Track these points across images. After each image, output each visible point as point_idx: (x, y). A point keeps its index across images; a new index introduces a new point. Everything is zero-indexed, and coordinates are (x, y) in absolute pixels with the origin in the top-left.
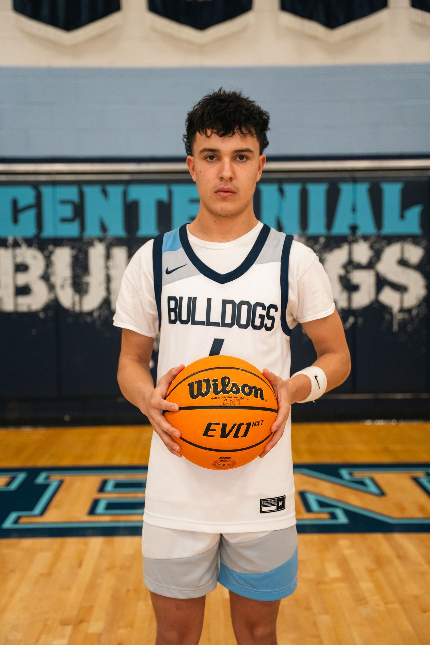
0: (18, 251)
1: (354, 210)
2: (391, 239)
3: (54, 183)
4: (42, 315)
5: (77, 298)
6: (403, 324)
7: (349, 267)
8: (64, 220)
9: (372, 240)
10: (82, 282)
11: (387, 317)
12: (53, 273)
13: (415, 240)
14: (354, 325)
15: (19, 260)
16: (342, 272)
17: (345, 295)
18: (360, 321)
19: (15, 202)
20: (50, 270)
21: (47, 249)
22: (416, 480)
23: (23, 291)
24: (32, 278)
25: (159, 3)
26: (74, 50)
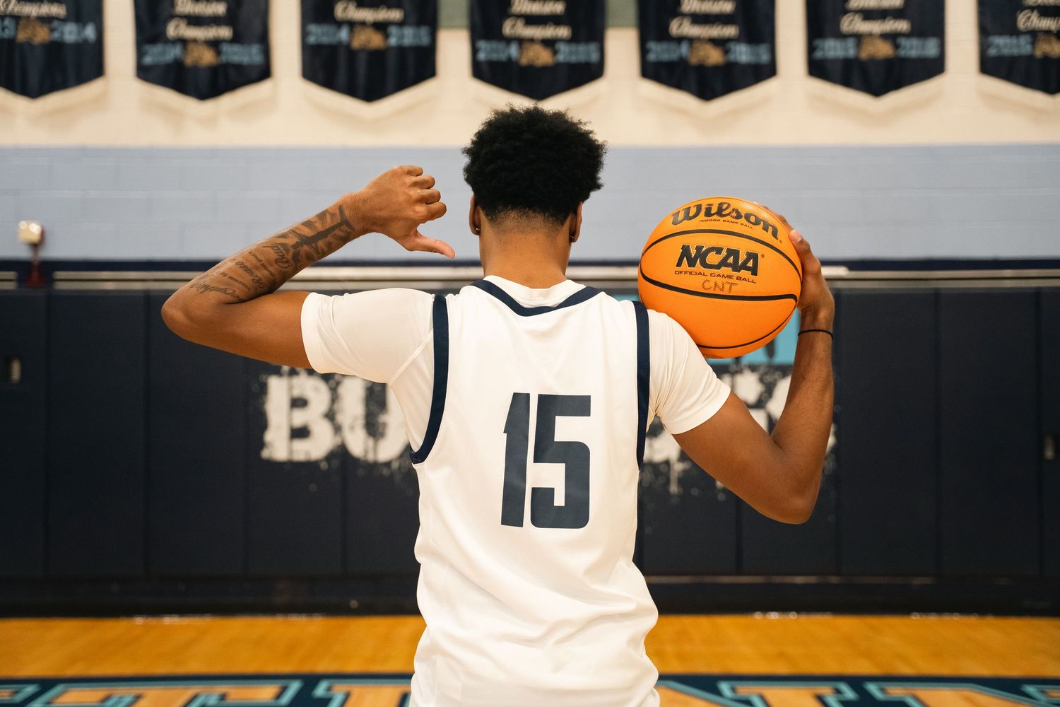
0: (296, 381)
2: (786, 371)
4: (324, 466)
5: (371, 442)
9: (762, 371)
10: (379, 423)
12: (341, 411)
15: (296, 393)
20: (336, 406)
21: (333, 378)
22: (820, 699)
23: (300, 433)
24: (312, 416)
25: (486, 67)
26: (376, 125)
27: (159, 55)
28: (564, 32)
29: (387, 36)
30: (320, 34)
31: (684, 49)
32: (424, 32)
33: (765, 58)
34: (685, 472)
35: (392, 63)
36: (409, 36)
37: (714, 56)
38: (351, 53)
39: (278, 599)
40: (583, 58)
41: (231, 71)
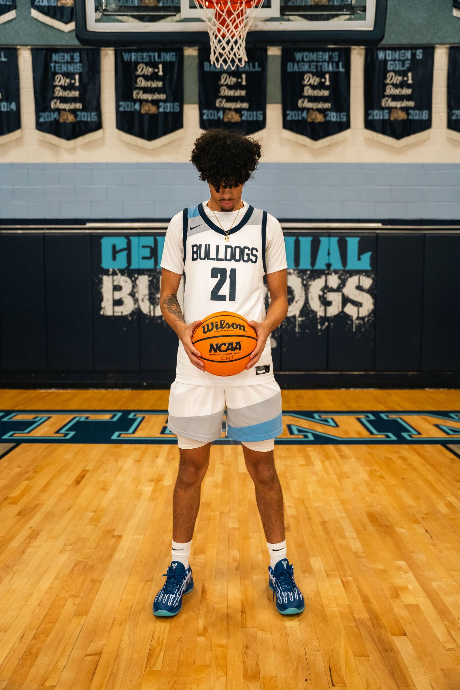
0: (115, 277)
1: (329, 254)
2: (352, 273)
3: (139, 235)
4: (130, 318)
5: (152, 307)
6: (359, 327)
7: (326, 291)
8: (144, 258)
9: (340, 273)
10: (156, 297)
11: (349, 322)
12: (137, 292)
13: (367, 273)
14: (328, 326)
15: (116, 283)
16: (321, 293)
17: (323, 308)
18: (332, 324)
19: (114, 247)
20: (135, 290)
21: (134, 277)
23: (118, 303)
24: (124, 294)
25: (207, 123)
26: (153, 152)
27: (46, 117)
28: (245, 105)
29: (158, 107)
30: (125, 106)
31: (305, 114)
32: (176, 104)
33: (344, 119)
34: (302, 321)
35: (161, 120)
36: (169, 107)
37: (319, 118)
38: (141, 116)
39: (109, 382)
40: (255, 119)
41: (82, 125)
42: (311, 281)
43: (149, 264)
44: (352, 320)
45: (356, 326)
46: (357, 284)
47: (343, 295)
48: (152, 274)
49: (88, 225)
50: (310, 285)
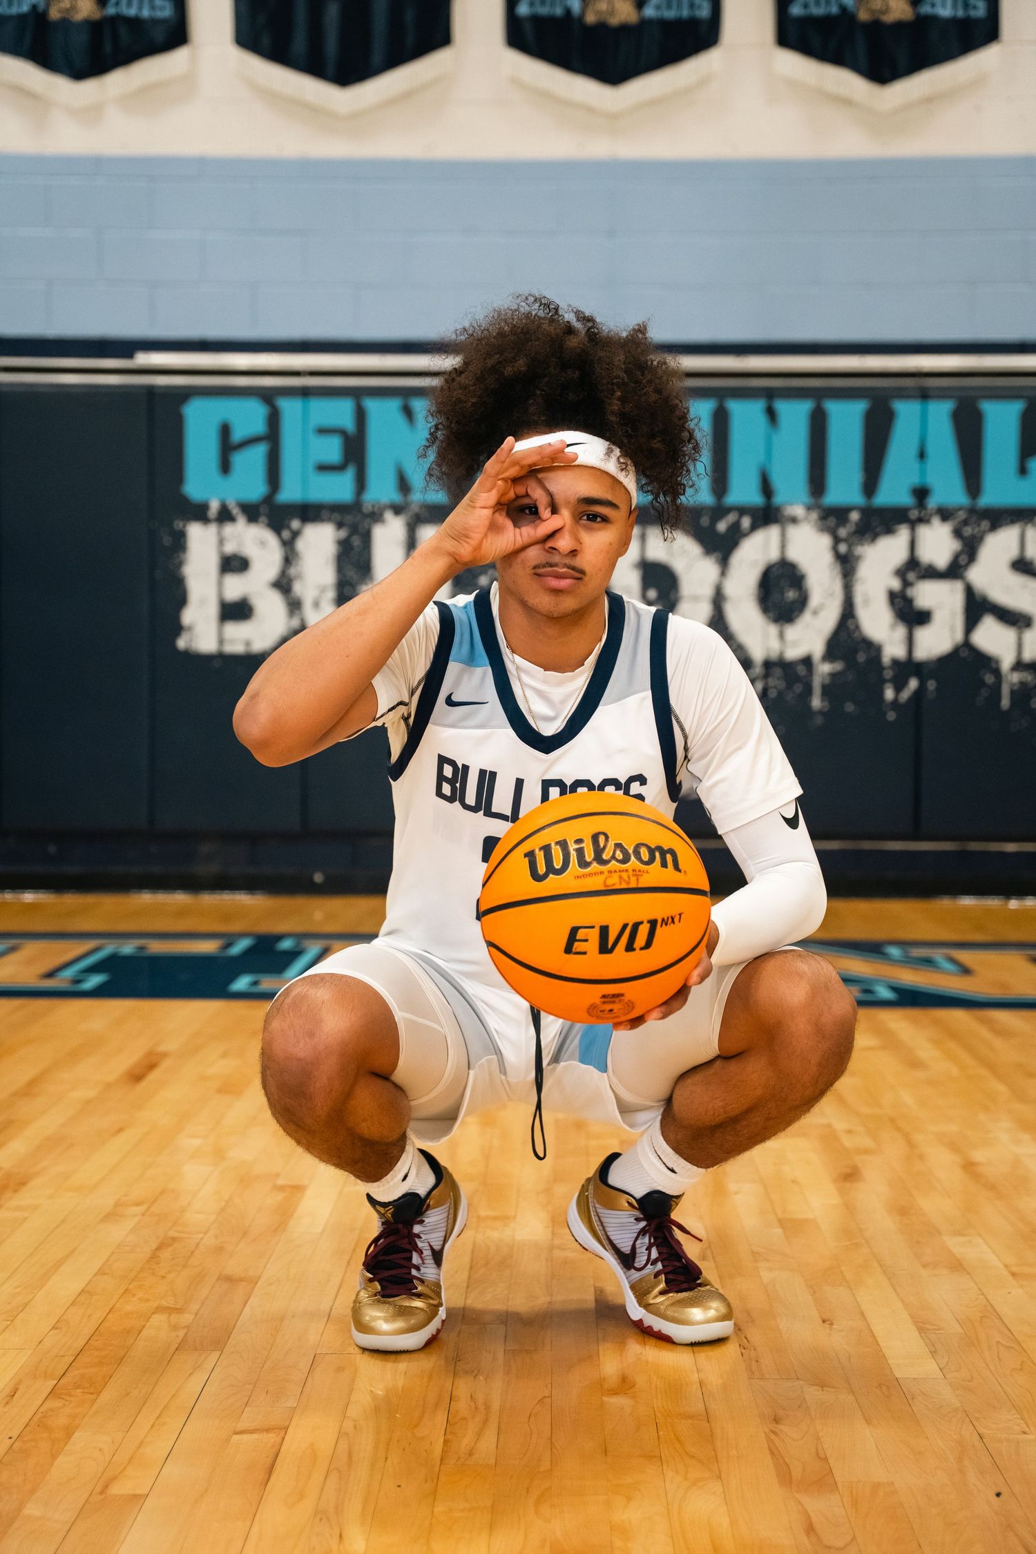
0: (229, 529)
1: (922, 455)
2: (998, 518)
3: (305, 392)
6: (1022, 694)
7: (911, 576)
8: (323, 468)
9: (962, 515)
11: (989, 679)
12: (299, 577)
14: (919, 694)
15: (229, 548)
16: (896, 584)
17: (901, 631)
18: (931, 685)
19: (225, 430)
20: (292, 571)
21: (289, 527)
23: (237, 611)
24: (254, 584)
25: (528, 28)
26: (355, 122)
27: (9, 3)
33: (981, 10)
34: (833, 675)
38: (315, 5)
39: (204, 869)
40: (685, 13)
41: (123, 31)
42: (862, 545)
43: (339, 488)
44: (997, 672)
45: (1012, 692)
46: (1014, 553)
47: (970, 592)
48: (349, 519)
49: (145, 359)
50: (858, 558)
